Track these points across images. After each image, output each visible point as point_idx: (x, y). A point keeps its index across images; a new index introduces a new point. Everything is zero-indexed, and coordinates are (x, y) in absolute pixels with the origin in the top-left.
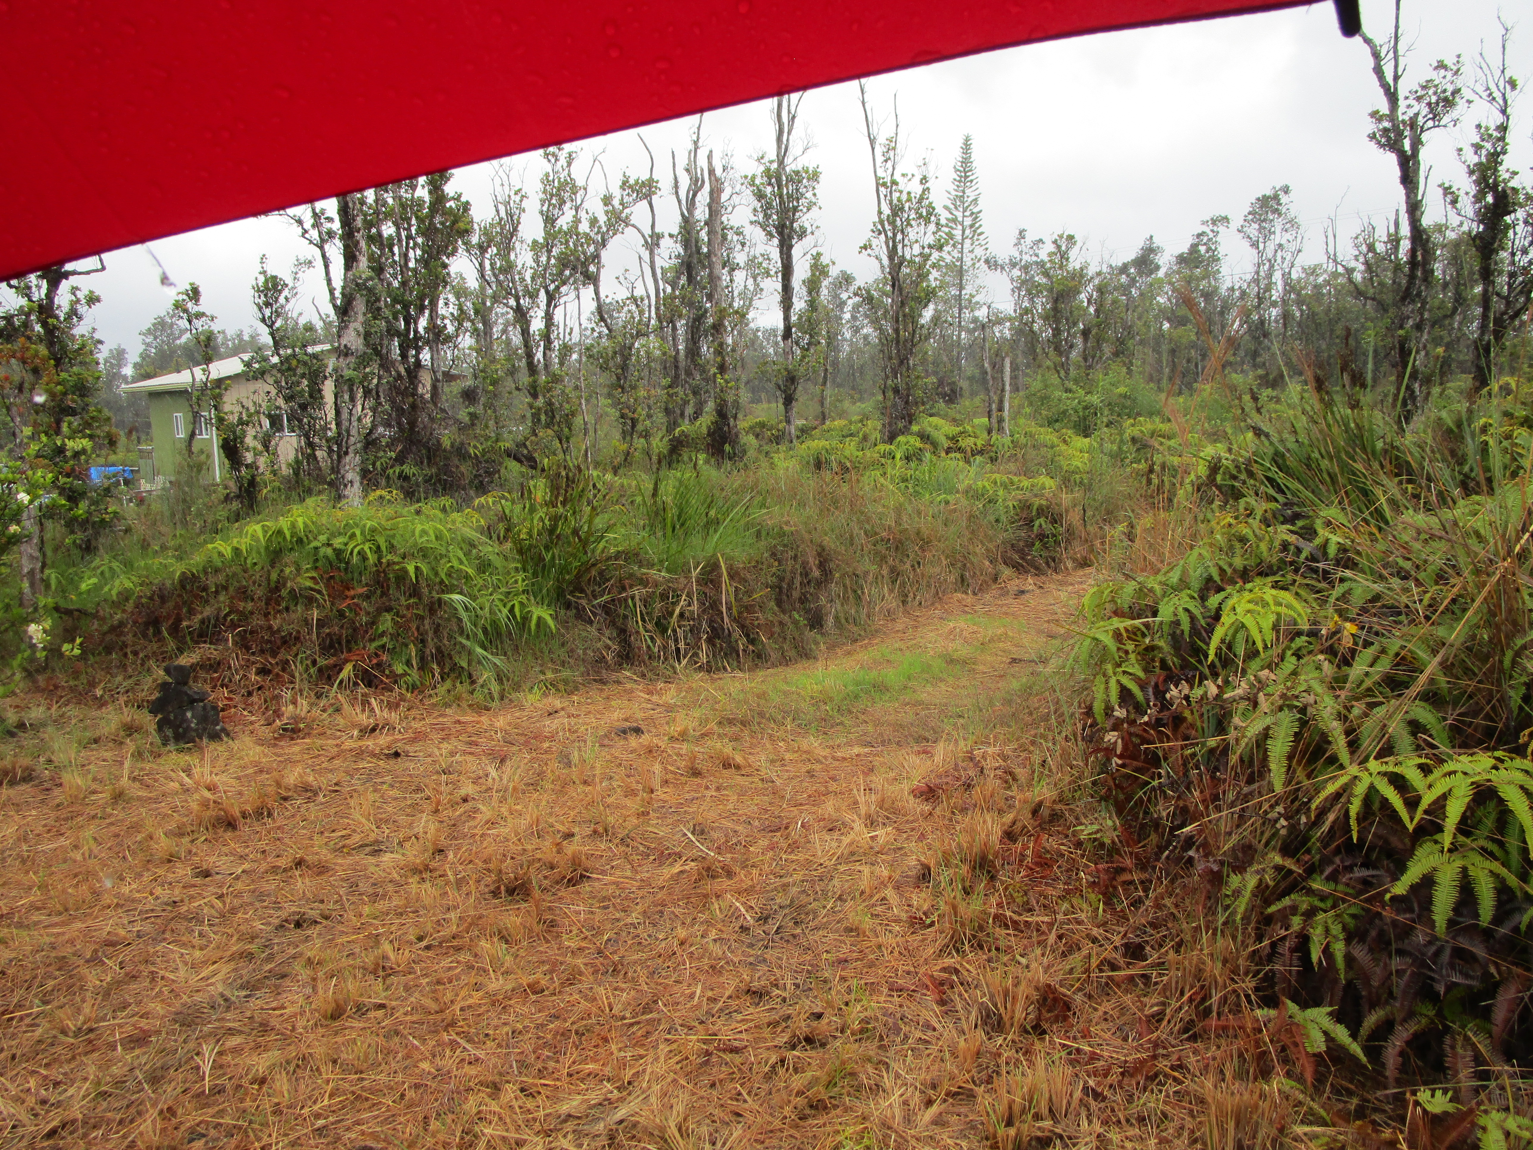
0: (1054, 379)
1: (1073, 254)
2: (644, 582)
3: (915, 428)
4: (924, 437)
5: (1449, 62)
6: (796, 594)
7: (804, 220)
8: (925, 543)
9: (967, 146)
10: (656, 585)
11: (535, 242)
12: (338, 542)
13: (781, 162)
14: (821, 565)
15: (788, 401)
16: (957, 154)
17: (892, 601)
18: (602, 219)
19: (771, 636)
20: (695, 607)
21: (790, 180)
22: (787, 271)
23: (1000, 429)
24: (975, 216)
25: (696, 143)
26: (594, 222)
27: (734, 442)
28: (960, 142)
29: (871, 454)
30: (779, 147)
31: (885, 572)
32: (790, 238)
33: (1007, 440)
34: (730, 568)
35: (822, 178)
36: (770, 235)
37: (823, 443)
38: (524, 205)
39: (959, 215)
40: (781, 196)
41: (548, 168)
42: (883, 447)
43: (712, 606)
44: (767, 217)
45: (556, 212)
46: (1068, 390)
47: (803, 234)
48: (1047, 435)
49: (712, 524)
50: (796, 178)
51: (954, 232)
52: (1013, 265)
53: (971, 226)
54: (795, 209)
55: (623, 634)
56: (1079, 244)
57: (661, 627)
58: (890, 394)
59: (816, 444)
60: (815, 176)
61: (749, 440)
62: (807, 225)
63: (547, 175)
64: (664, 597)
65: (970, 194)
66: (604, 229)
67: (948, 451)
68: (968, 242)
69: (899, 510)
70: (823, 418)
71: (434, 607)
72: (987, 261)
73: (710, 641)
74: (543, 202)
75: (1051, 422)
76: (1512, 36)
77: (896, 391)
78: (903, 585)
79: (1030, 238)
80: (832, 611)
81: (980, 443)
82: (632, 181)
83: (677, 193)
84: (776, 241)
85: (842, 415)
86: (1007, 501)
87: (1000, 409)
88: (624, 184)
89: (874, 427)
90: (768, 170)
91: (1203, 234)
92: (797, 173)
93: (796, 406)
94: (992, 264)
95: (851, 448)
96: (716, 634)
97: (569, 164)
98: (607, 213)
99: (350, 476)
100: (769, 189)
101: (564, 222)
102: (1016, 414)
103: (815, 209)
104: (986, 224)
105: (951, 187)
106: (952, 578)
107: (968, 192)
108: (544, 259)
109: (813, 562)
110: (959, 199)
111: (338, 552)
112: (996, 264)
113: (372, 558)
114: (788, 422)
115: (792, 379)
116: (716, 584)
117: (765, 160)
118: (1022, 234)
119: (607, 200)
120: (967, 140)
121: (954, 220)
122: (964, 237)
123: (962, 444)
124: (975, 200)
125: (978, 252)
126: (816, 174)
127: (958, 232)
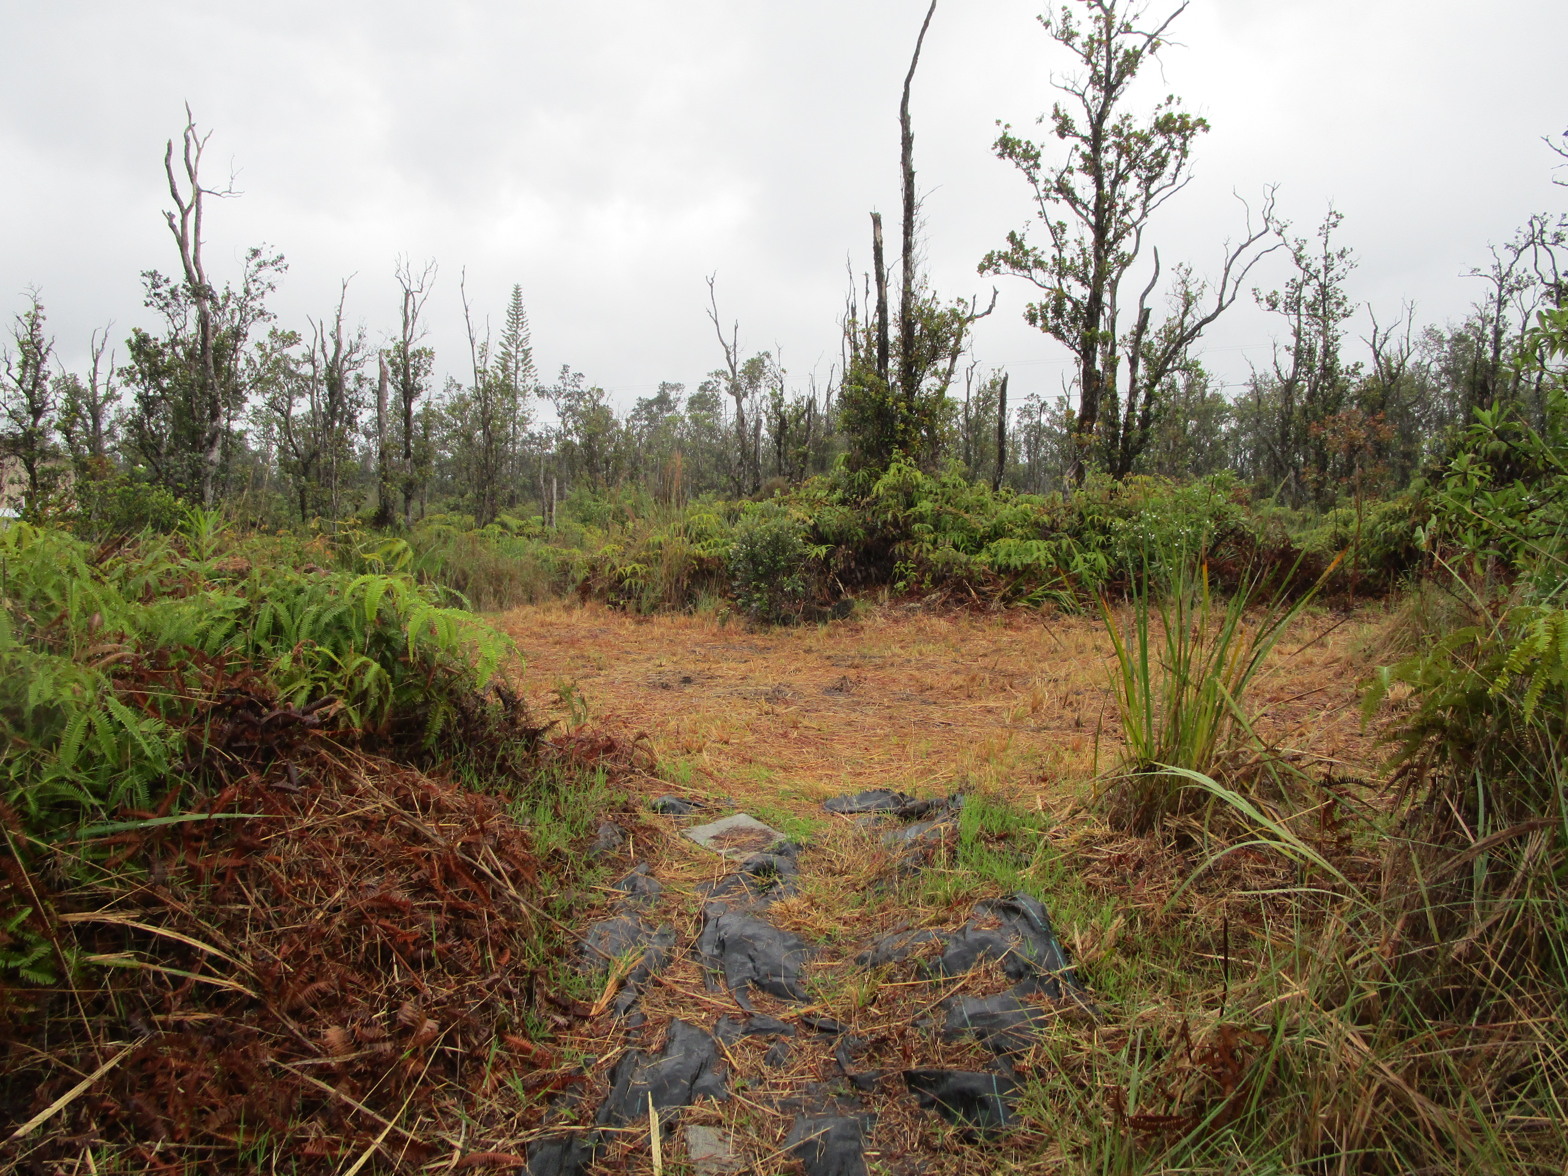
0: (586, 491)
4: (503, 525)
8: (511, 578)
9: (517, 294)
13: (406, 343)
15: (408, 499)
16: (510, 300)
21: (411, 354)
22: (408, 413)
24: (526, 353)
25: (339, 316)
28: (512, 290)
30: (405, 333)
31: (492, 590)
33: (554, 530)
35: (436, 353)
36: (397, 388)
39: (513, 350)
42: (479, 530)
46: (595, 500)
47: (420, 391)
48: (579, 528)
50: (418, 355)
51: (509, 364)
52: (559, 394)
53: (523, 360)
54: (415, 374)
56: (606, 395)
58: (482, 498)
60: (431, 354)
62: (423, 385)
65: (522, 333)
67: (518, 534)
68: (520, 374)
69: (497, 560)
72: (537, 390)
75: (584, 521)
78: (501, 597)
79: (572, 371)
81: (537, 530)
83: (322, 349)
86: (554, 560)
87: (551, 510)
88: (274, 335)
89: (469, 518)
90: (397, 346)
92: (416, 352)
93: (412, 503)
94: (541, 392)
100: (398, 360)
102: (561, 513)
104: (535, 358)
105: (505, 328)
106: (525, 597)
107: (520, 331)
110: (513, 339)
112: (544, 392)
114: (407, 513)
115: (410, 485)
117: (395, 341)
118: (565, 368)
120: (517, 288)
121: (509, 354)
122: (517, 368)
123: (527, 531)
124: (526, 339)
125: (530, 382)
126: (432, 353)
127: (512, 365)
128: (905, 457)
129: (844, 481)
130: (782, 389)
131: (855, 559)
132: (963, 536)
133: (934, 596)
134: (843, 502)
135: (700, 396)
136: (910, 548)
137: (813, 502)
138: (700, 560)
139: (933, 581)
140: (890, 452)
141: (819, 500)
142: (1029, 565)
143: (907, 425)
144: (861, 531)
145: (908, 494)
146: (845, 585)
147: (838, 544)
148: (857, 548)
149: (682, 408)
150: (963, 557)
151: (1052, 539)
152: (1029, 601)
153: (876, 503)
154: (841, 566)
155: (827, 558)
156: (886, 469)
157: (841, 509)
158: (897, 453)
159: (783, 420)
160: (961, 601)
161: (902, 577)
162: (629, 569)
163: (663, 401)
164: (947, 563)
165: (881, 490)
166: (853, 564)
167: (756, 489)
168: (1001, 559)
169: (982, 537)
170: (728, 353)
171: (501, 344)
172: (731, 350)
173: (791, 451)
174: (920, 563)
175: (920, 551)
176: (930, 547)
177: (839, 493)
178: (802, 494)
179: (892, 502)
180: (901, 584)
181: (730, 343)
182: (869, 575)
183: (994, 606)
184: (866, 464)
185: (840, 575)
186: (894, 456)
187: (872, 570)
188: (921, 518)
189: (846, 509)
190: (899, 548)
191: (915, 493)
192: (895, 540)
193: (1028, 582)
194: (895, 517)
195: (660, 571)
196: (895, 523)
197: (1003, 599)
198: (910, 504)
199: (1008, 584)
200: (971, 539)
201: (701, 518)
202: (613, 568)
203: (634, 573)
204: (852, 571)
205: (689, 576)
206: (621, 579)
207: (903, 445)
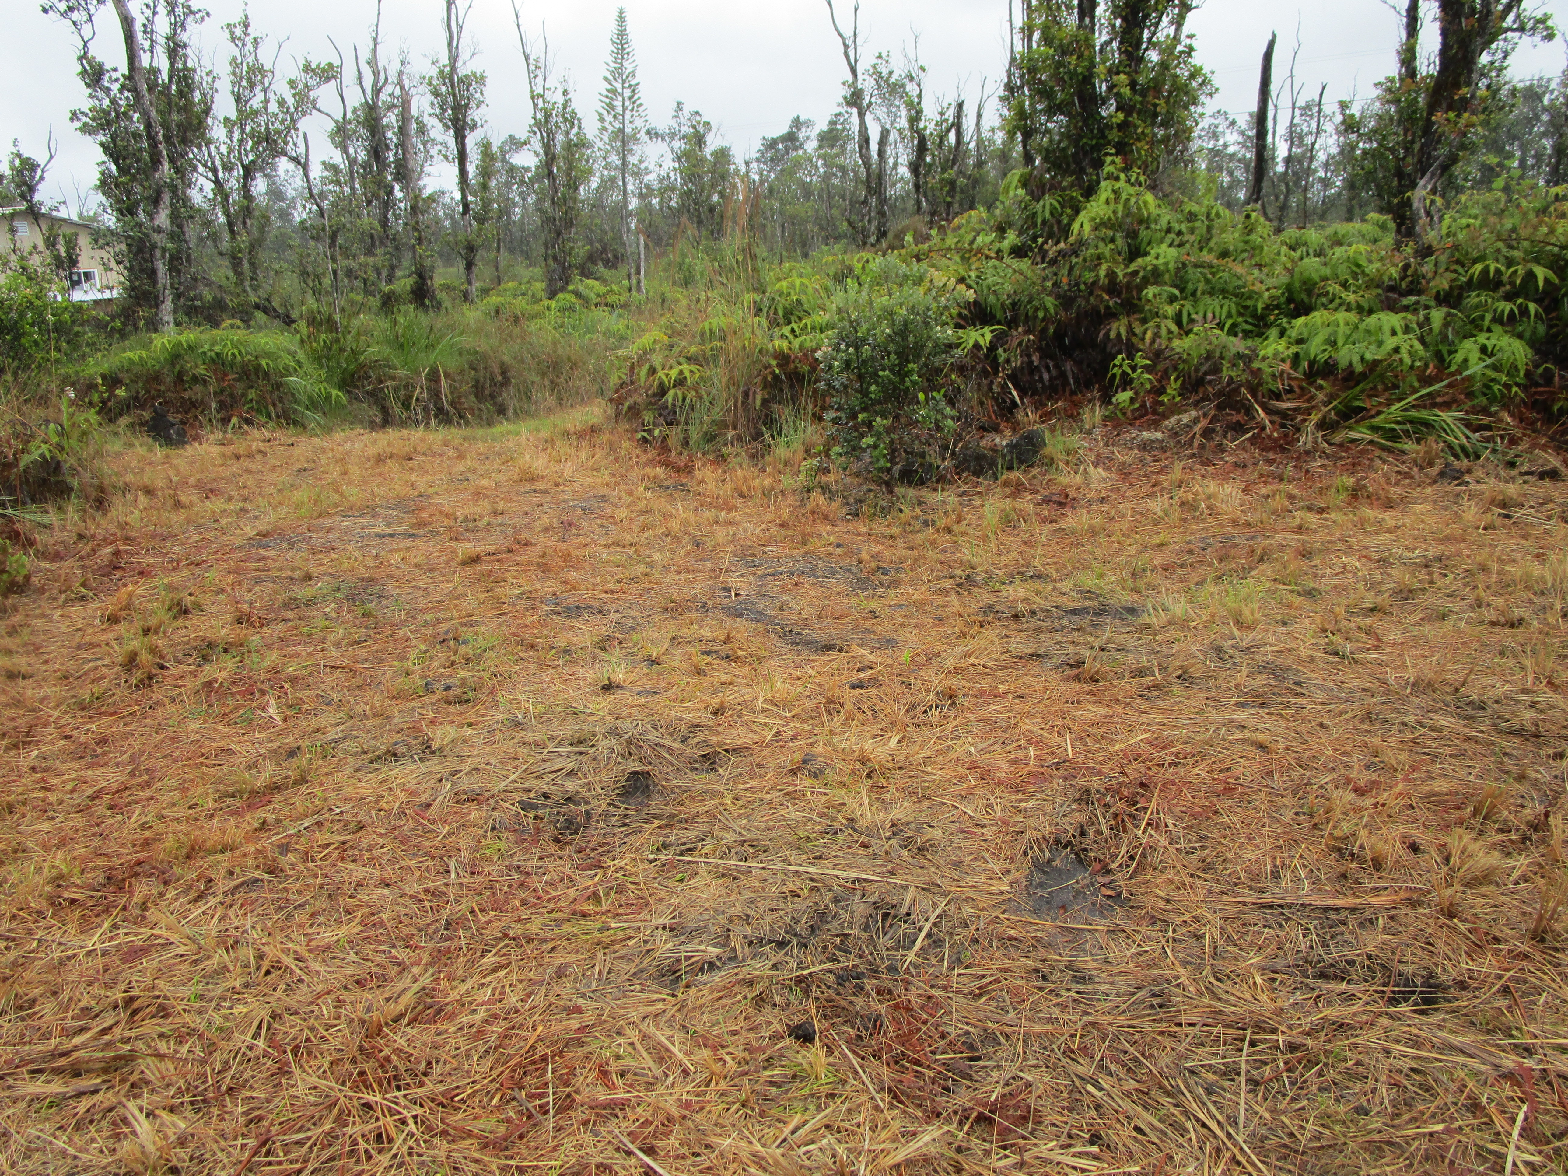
1: (709, 138)
2: (393, 378)
3: (571, 287)
4: (578, 294)
5: (884, 55)
6: (487, 392)
7: (474, 114)
8: (574, 366)
9: (621, 19)
10: (401, 379)
11: (226, 119)
12: (217, 348)
13: (453, 67)
14: (503, 373)
15: (469, 266)
16: (613, 27)
17: (551, 401)
18: (291, 102)
19: (473, 415)
20: (425, 395)
21: (461, 81)
22: (462, 157)
23: (639, 289)
24: (634, 89)
25: (375, 40)
26: (282, 103)
27: (433, 298)
28: (615, 14)
29: (538, 308)
30: (450, 52)
31: (547, 382)
32: (464, 129)
34: (445, 373)
35: (488, 81)
36: (446, 126)
37: (500, 299)
38: (216, 85)
39: (618, 86)
40: (454, 95)
41: (236, 52)
42: (546, 302)
43: (436, 394)
44: (444, 111)
45: (247, 92)
47: (474, 127)
49: (430, 347)
50: (466, 81)
51: (615, 103)
52: (673, 135)
53: (630, 98)
54: (467, 106)
55: (384, 410)
56: (714, 130)
57: (406, 405)
58: (551, 262)
59: (494, 300)
60: (481, 80)
61: (442, 296)
62: (477, 119)
63: (234, 59)
64: (406, 387)
65: (628, 66)
66: (292, 110)
67: (596, 305)
68: (628, 114)
69: (555, 344)
70: (499, 281)
71: (278, 386)
72: (648, 132)
73: (436, 416)
74: (233, 84)
76: (919, 40)
77: (555, 258)
78: (559, 392)
79: (686, 109)
80: (512, 404)
81: (622, 299)
82: (313, 66)
83: (361, 83)
84: (452, 132)
85: (514, 277)
87: (638, 272)
88: (307, 68)
89: (539, 286)
90: (442, 72)
91: (840, 114)
92: (466, 76)
93: (475, 270)
94: (652, 134)
95: (521, 303)
96: (440, 410)
97: (256, 48)
98: (294, 96)
99: (166, 318)
100: (444, 89)
101: (256, 103)
103: (483, 106)
104: (643, 94)
105: (610, 59)
106: (593, 389)
107: (625, 64)
108: (237, 135)
109: (497, 370)
110: (618, 72)
111: (217, 354)
112: (657, 134)
113: (239, 358)
114: (470, 283)
115: (471, 248)
116: (437, 380)
117: (440, 64)
118: (679, 106)
119: (292, 84)
120: (621, 12)
121: (614, 91)
122: (624, 109)
123: (611, 299)
124: (633, 74)
125: (639, 123)
126: (483, 78)
127: (618, 103)
128: (1126, 169)
129: (1016, 216)
130: (920, 96)
131: (1039, 349)
132: (1231, 305)
133: (1186, 418)
134: (1018, 252)
135: (831, 131)
136: (1138, 330)
137: (967, 254)
138: (783, 359)
139: (1184, 392)
140: (1098, 164)
141: (979, 251)
142: (1376, 363)
143: (1129, 113)
144: (1050, 302)
145: (1132, 234)
146: (1022, 393)
147: (1012, 323)
148: (1044, 331)
149: (811, 146)
150: (1237, 345)
151: (1406, 308)
152: (1374, 429)
153: (1075, 253)
154: (1017, 363)
155: (992, 348)
156: (1090, 191)
157: (1016, 264)
158: (1112, 163)
159: (922, 141)
160: (1238, 428)
161: (1126, 382)
162: (674, 374)
163: (790, 138)
164: (1209, 356)
165: (1087, 228)
166: (1036, 358)
167: (882, 234)
168: (1316, 348)
169: (1267, 307)
170: (846, 46)
171: (606, 79)
172: (850, 42)
173: (934, 181)
174: (1157, 355)
175: (1156, 335)
176: (1174, 328)
177: (1011, 238)
178: (951, 241)
179: (1106, 250)
180: (1123, 397)
181: (848, 33)
182: (1063, 375)
183: (1305, 441)
184: (1054, 186)
185: (1013, 377)
186: (1108, 169)
187: (1069, 367)
188: (1155, 276)
189: (1024, 265)
190: (1118, 328)
191: (1143, 233)
192: (1111, 315)
193: (1373, 393)
194: (1111, 275)
195: (719, 376)
196: (1113, 287)
197: (1322, 425)
198: (1135, 253)
199: (1331, 397)
200: (1243, 310)
201: (792, 286)
202: (653, 371)
203: (680, 382)
204: (1032, 369)
205: (765, 385)
206: (662, 391)
207: (1122, 149)
